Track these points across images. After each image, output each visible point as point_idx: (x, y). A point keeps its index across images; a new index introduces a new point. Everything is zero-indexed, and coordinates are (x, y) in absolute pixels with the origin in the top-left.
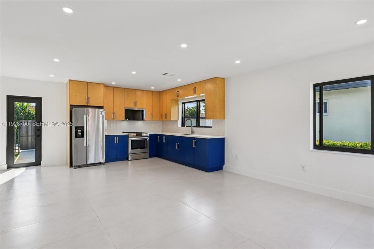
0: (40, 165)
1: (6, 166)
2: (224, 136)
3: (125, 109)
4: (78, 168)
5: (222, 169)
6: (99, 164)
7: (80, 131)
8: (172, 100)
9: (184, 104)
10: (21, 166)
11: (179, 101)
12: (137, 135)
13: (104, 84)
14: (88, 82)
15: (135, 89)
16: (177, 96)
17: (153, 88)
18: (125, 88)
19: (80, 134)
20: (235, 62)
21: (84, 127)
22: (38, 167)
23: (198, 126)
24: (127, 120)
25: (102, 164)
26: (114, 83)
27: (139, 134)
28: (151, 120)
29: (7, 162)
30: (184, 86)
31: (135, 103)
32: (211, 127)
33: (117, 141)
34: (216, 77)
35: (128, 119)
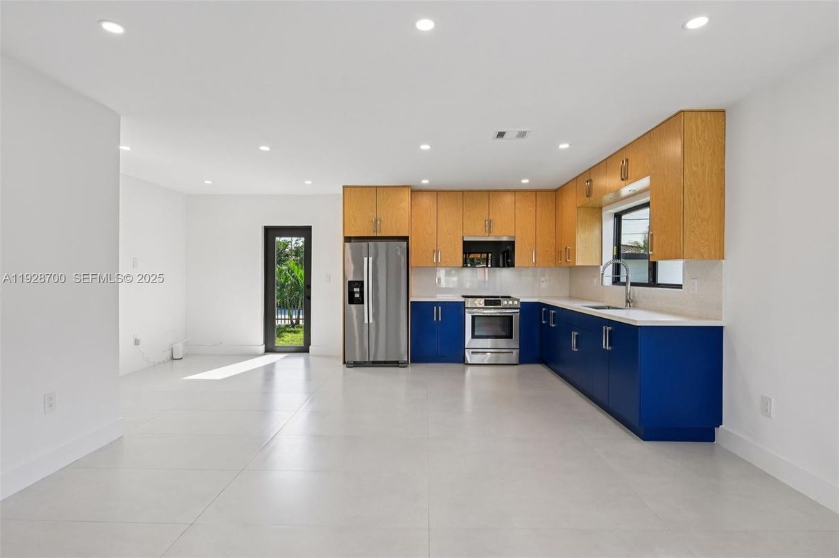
0: (308, 352)
1: (262, 348)
2: (720, 319)
3: (464, 242)
4: (354, 367)
5: (713, 440)
6: (396, 365)
7: (358, 290)
8: (578, 208)
9: (618, 217)
10: (283, 350)
11: (603, 208)
12: (486, 303)
13: (409, 187)
14: (376, 187)
15: (489, 189)
16: (587, 196)
17: (525, 181)
18: (463, 191)
19: (357, 296)
20: (683, 26)
21: (362, 283)
22: (306, 354)
23: (653, 282)
24: (467, 266)
25: (400, 365)
26: (425, 182)
27: (492, 301)
28: (531, 265)
29: (266, 342)
30: (601, 162)
31: (489, 225)
32: (680, 286)
33: (437, 315)
34: (682, 111)
35: (469, 265)
